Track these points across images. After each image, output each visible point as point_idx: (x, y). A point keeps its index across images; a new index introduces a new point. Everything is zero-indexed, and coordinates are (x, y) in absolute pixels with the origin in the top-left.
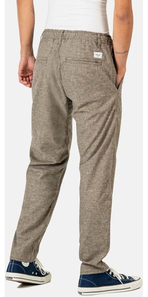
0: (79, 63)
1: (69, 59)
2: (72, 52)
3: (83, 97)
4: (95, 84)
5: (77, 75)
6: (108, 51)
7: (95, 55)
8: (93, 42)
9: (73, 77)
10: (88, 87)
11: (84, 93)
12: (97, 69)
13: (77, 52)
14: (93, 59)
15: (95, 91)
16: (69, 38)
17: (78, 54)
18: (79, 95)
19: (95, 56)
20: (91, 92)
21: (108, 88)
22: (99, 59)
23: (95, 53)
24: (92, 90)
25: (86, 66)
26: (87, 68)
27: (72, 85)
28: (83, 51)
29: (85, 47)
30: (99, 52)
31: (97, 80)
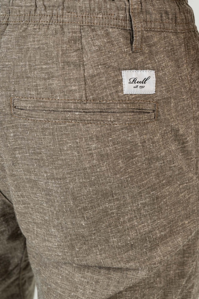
0: (66, 120)
1: (23, 104)
2: (27, 78)
3: (85, 247)
4: (132, 197)
5: (61, 166)
6: (177, 61)
7: (125, 82)
8: (115, 33)
9: (46, 172)
10: (105, 211)
11: (87, 234)
12: (138, 140)
13: (51, 76)
14: (121, 102)
15: (130, 220)
16: (11, 19)
17: (55, 83)
18: (71, 240)
19: (128, 89)
20: (116, 226)
21: (179, 202)
22: (146, 97)
23: (127, 75)
24: (122, 220)
25: (94, 129)
26: (97, 138)
27: (47, 203)
28: (75, 73)
29: (81, 58)
30: (143, 68)
31: (142, 180)
